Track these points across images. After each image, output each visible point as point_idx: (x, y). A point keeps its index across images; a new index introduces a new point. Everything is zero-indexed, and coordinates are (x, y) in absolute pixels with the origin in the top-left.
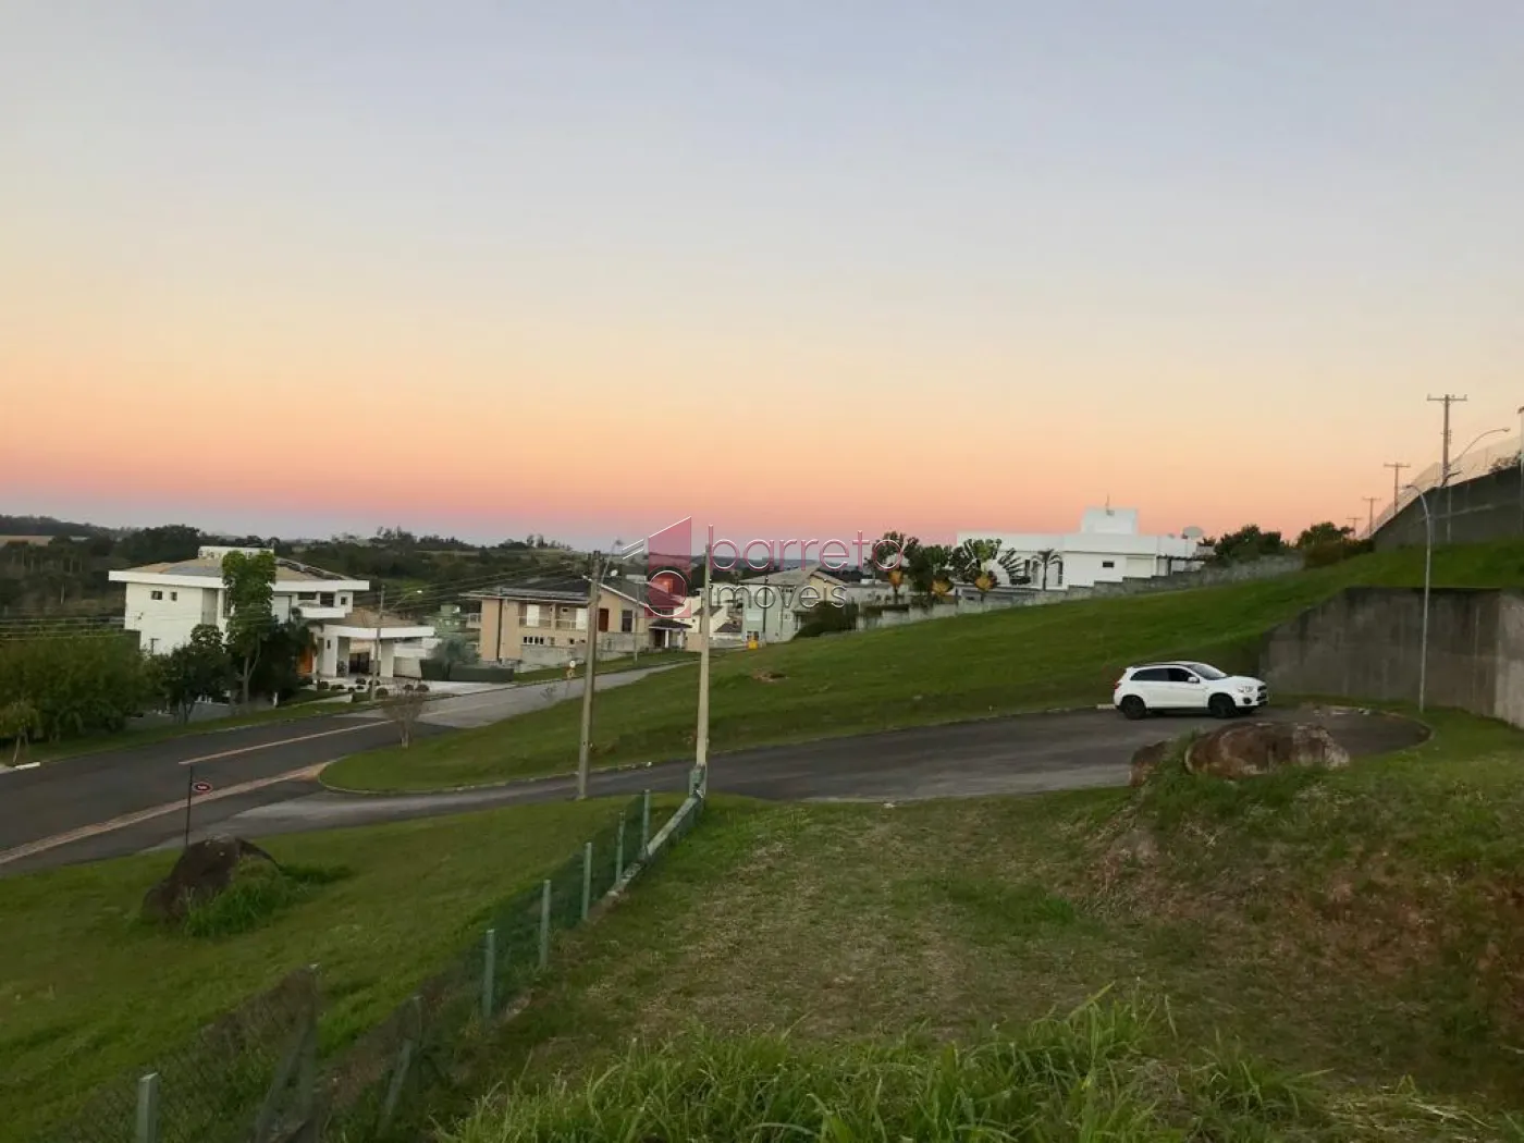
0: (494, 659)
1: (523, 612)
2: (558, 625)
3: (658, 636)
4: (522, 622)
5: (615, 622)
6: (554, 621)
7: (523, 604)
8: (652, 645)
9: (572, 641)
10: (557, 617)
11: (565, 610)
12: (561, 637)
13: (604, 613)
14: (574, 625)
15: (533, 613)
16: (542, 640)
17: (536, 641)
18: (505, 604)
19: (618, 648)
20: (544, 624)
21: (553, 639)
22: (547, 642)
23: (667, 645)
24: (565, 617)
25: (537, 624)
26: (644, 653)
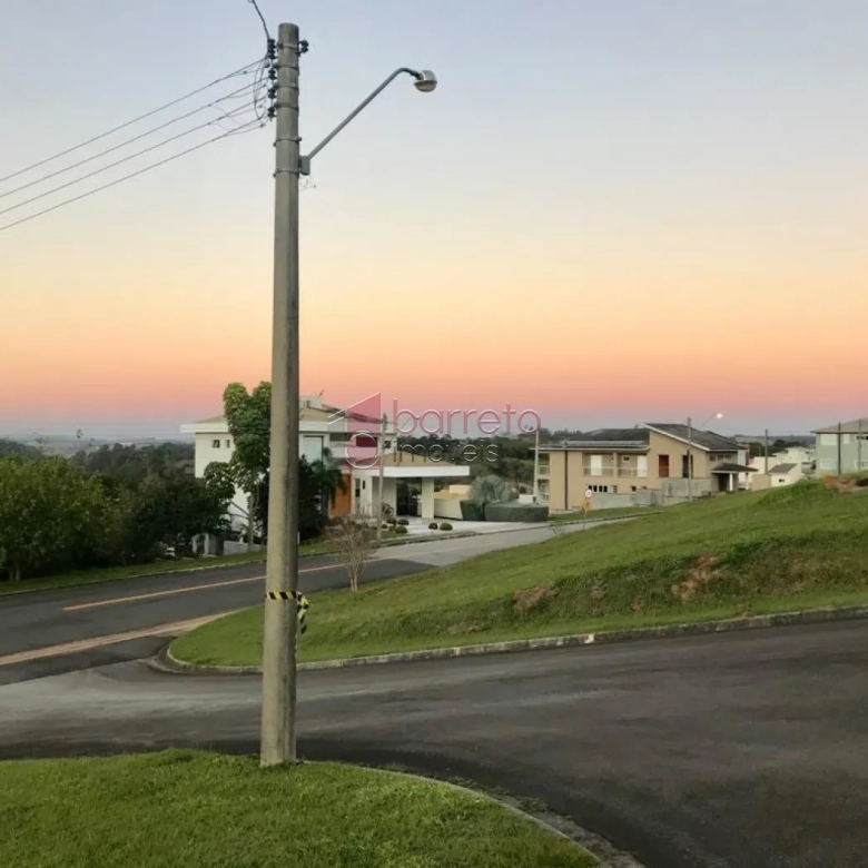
0: (563, 507)
1: (586, 462)
2: (620, 472)
3: (722, 480)
4: (587, 472)
5: (676, 467)
6: (616, 469)
7: (587, 454)
8: (716, 489)
9: (634, 489)
10: (619, 464)
11: (627, 459)
12: (624, 484)
13: (664, 460)
14: (635, 472)
15: (596, 463)
16: (606, 488)
17: (601, 490)
18: (570, 456)
19: (680, 493)
20: (607, 472)
21: (615, 488)
22: (610, 490)
23: (731, 489)
24: (626, 465)
25: (600, 474)
26: (707, 497)
